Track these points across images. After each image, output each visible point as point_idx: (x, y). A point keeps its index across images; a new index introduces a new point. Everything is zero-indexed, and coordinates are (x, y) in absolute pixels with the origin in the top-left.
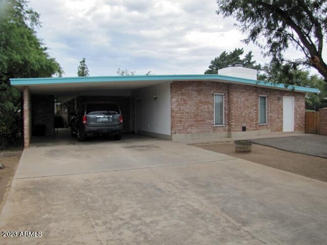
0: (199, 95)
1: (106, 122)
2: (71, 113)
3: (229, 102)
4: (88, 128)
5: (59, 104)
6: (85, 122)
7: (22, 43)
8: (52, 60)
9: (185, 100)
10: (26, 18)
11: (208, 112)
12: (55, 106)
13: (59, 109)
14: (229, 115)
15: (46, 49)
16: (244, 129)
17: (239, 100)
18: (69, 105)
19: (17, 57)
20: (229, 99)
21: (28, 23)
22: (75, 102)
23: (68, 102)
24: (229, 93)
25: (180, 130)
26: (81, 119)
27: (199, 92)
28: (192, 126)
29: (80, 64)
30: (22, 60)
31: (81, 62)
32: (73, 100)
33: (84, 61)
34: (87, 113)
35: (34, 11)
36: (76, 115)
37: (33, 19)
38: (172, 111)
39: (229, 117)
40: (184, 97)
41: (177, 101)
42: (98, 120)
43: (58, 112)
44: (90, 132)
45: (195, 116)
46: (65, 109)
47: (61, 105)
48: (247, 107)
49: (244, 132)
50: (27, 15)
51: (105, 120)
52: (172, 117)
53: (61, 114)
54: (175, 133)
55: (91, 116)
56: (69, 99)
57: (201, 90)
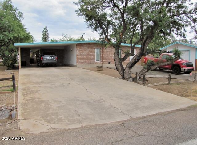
0: (89, 49)
1: (50, 59)
2: (37, 57)
3: (102, 52)
4: (43, 62)
5: (32, 52)
6: (42, 59)
7: (17, 29)
8: (29, 33)
9: (82, 51)
10: (17, 16)
11: (93, 56)
12: (30, 54)
13: (32, 55)
14: (102, 57)
15: (26, 28)
16: (109, 63)
17: (107, 51)
18: (37, 53)
19: (16, 35)
20: (102, 50)
21: (18, 17)
22: (39, 51)
23: (37, 51)
24: (102, 48)
25: (80, 63)
26: (41, 59)
27: (89, 47)
28: (85, 61)
29: (44, 29)
30: (18, 36)
31: (44, 28)
32: (39, 50)
33: (46, 28)
34: (43, 56)
35: (21, 12)
36: (39, 57)
37: (20, 16)
38: (77, 55)
39: (102, 58)
40: (82, 50)
41: (79, 51)
42: (47, 59)
43: (32, 56)
44: (44, 63)
45: (87, 57)
46: (35, 55)
47: (33, 53)
48: (111, 54)
49: (109, 64)
50: (18, 15)
51: (50, 58)
52: (77, 58)
53: (33, 57)
54: (78, 64)
55: (45, 57)
56: (37, 50)
57: (90, 47)
